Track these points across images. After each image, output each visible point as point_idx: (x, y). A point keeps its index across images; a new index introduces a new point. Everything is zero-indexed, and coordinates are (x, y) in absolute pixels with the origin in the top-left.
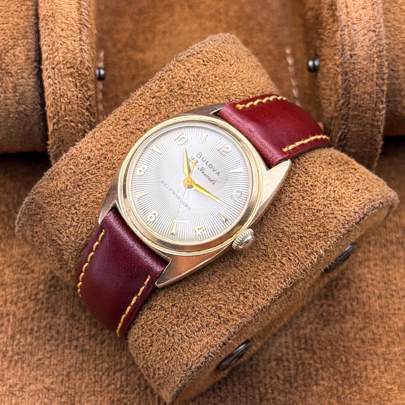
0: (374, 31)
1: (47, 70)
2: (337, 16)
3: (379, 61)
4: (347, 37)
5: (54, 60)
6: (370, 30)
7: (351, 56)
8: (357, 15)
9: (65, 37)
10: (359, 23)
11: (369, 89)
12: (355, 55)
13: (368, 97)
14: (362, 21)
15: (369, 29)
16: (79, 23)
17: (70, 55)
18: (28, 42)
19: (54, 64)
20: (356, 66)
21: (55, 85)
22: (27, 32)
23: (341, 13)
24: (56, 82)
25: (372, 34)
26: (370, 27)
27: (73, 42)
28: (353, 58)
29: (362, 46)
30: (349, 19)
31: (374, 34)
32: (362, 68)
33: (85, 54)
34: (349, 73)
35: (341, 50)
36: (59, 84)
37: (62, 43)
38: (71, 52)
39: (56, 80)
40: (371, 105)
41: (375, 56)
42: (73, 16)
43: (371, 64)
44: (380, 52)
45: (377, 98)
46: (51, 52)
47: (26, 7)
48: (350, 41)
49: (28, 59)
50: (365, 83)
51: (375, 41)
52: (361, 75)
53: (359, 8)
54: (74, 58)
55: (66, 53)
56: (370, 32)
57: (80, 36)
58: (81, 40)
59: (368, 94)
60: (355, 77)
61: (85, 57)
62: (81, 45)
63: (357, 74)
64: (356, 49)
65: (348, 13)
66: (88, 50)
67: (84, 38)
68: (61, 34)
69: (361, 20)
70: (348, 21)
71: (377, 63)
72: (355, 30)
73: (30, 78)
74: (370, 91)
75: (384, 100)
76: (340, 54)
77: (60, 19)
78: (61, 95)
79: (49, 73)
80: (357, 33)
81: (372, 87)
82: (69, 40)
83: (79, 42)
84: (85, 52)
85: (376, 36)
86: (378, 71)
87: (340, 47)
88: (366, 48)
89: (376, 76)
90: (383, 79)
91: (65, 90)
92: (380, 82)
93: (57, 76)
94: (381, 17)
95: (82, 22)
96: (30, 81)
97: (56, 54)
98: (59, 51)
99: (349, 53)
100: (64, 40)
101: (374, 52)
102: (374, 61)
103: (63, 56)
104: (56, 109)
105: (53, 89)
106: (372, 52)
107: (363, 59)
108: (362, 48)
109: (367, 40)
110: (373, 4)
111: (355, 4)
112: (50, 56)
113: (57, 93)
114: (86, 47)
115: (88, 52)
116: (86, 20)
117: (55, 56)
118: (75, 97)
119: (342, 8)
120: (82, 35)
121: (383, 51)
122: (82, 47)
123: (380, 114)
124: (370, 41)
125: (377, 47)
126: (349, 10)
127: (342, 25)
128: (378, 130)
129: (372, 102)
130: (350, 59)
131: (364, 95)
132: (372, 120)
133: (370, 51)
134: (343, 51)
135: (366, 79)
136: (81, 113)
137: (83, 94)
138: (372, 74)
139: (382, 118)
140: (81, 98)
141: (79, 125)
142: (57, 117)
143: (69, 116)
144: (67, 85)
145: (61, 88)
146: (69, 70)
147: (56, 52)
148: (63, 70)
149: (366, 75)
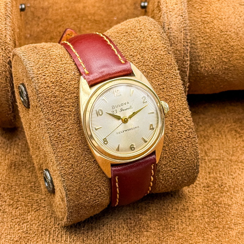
0: (182, 16)
2: (161, 8)
3: (185, 32)
4: (166, 19)
7: (169, 29)
8: (172, 7)
11: (179, 48)
12: (171, 28)
13: (179, 53)
14: (175, 11)
16: (5, 15)
20: (171, 34)
23: (163, 6)
25: (180, 18)
26: (179, 14)
29: (175, 23)
30: (167, 9)
31: (182, 18)
32: (175, 36)
33: (8, 31)
40: (180, 57)
41: (182, 29)
43: (180, 33)
44: (185, 27)
45: (184, 53)
48: (168, 21)
50: (177, 44)
51: (182, 21)
52: (174, 39)
53: (173, 4)
56: (180, 16)
57: (5, 22)
58: (6, 24)
59: (178, 50)
63: (172, 39)
64: (171, 25)
65: (167, 6)
67: (8, 23)
69: (174, 10)
70: (167, 10)
71: (183, 33)
72: (171, 15)
75: (188, 55)
80: (172, 16)
81: (181, 46)
83: (4, 25)
84: (8, 30)
86: (184, 38)
88: (177, 25)
89: (183, 40)
90: (187, 43)
92: (186, 44)
94: (186, 9)
95: (7, 15)
99: (167, 27)
101: (182, 27)
102: (182, 32)
106: (180, 27)
107: (175, 31)
108: (175, 25)
109: (178, 20)
110: (182, 3)
114: (8, 28)
115: (9, 30)
116: (9, 14)
118: (2, 56)
119: (164, 4)
120: (6, 21)
121: (187, 27)
122: (6, 28)
123: (186, 63)
124: (179, 21)
125: (183, 24)
126: (168, 5)
127: (164, 12)
128: (185, 74)
129: (181, 56)
130: (168, 30)
131: (176, 51)
132: (181, 67)
133: (180, 26)
134: (164, 26)
135: (177, 42)
136: (5, 65)
137: (6, 54)
138: (181, 39)
139: (188, 66)
140: (5, 56)
141: (4, 72)
149: (177, 39)
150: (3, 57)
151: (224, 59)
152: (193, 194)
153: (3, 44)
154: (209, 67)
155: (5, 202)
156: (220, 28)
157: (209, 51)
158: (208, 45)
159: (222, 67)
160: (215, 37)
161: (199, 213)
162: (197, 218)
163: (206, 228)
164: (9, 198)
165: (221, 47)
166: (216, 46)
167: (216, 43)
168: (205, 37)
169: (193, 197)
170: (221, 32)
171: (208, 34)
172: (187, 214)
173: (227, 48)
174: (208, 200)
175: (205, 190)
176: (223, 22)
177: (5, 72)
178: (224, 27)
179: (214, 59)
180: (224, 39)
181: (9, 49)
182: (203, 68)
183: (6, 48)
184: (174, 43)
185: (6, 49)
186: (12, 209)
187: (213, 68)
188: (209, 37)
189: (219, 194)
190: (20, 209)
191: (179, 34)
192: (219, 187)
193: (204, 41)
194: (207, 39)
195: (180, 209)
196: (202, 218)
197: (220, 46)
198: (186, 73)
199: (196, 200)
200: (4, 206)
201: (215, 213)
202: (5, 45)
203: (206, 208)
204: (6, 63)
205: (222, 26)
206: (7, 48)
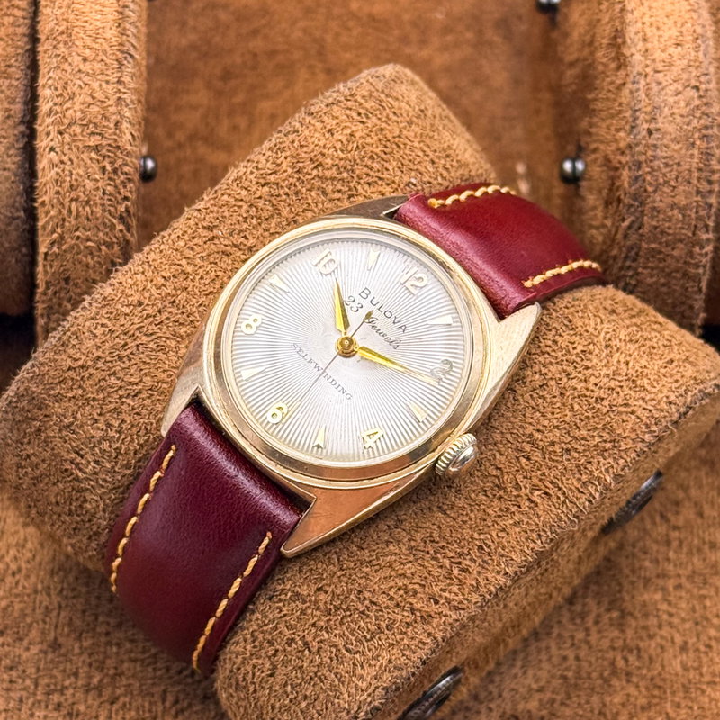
0: (697, 88)
1: (48, 134)
2: (624, 55)
3: (705, 145)
4: (643, 96)
5: (64, 116)
6: (688, 86)
7: (650, 132)
8: (664, 56)
9: (88, 74)
10: (668, 71)
11: (683, 198)
12: (658, 130)
13: (680, 216)
14: (673, 68)
15: (686, 84)
16: (119, 50)
17: (96, 109)
18: (11, 86)
19: (63, 124)
20: (658, 152)
21: (62, 166)
22: (9, 66)
23: (633, 50)
24: (65, 159)
25: (692, 94)
26: (688, 80)
27: (104, 85)
28: (652, 137)
29: (672, 114)
30: (648, 62)
31: (696, 94)
32: (671, 157)
33: (126, 109)
34: (645, 165)
35: (631, 119)
36: (69, 163)
37: (83, 86)
38: (98, 103)
39: (65, 155)
40: (684, 231)
41: (697, 135)
42: (108, 35)
43: (687, 149)
44: (706, 128)
45: (697, 218)
46: (59, 100)
47: (11, 19)
48: (650, 104)
49: (8, 117)
50: (674, 187)
51: (698, 107)
52: (668, 169)
53: (669, 43)
54: (103, 115)
55: (90, 105)
56: (689, 89)
57: (119, 75)
58: (119, 82)
59: (679, 208)
60: (655, 173)
61: (127, 114)
62: (119, 91)
63: (659, 168)
64: (660, 120)
65: (647, 51)
66: (132, 101)
67: (126, 79)
68: (82, 67)
69: (671, 65)
70: (647, 66)
71: (700, 149)
72: (659, 83)
73: (9, 156)
74: (683, 203)
75: (711, 224)
76: (628, 127)
77: (81, 39)
78: (72, 186)
79: (52, 140)
80: (663, 89)
81: (688, 195)
82: (97, 80)
83: (115, 85)
84: (127, 105)
85: (700, 97)
86: (702, 165)
87: (628, 113)
88: (678, 119)
89: (696, 174)
90: (710, 182)
91: (81, 176)
92: (705, 186)
93: (67, 147)
94: (711, 63)
95: (124, 48)
96: (9, 160)
97: (68, 105)
98: (75, 99)
99: (646, 126)
100: (86, 79)
101: (694, 128)
102: (693, 144)
103: (81, 110)
104: (60, 212)
105: (57, 174)
106: (690, 128)
107: (673, 140)
108: (671, 119)
109: (682, 104)
110: (697, 39)
111: (660, 36)
112: (58, 108)
113: (65, 181)
114: (128, 97)
115: (131, 106)
116: (133, 45)
117: (67, 110)
118: (100, 193)
119: (636, 40)
120: (122, 72)
121: (712, 127)
122: (121, 95)
123: (704, 251)
124: (686, 106)
125: (700, 118)
126: (649, 45)
127: (634, 73)
128: (696, 284)
129: (686, 227)
130: (647, 138)
131: (672, 210)
132: (685, 262)
133: (688, 125)
134: (634, 121)
135: (677, 178)
136: (109, 224)
137: (116, 187)
138: (690, 171)
139: (707, 261)
140: (111, 195)
141: (103, 248)
142: (59, 230)
143: (84, 229)
144: (86, 168)
145: (74, 172)
146: (92, 139)
147: (71, 101)
148: (81, 138)
149: (677, 171)
150: (106, 197)
153: (109, 151)
155: (76, 675)
164: (88, 660)
177: (109, 245)
181: (126, 169)
183: (116, 166)
184: (666, 182)
185: (115, 171)
186: (96, 703)
190: (124, 704)
191: (683, 151)
198: (700, 282)
200: (71, 691)
202: (112, 155)
204: (114, 217)
206: (120, 166)
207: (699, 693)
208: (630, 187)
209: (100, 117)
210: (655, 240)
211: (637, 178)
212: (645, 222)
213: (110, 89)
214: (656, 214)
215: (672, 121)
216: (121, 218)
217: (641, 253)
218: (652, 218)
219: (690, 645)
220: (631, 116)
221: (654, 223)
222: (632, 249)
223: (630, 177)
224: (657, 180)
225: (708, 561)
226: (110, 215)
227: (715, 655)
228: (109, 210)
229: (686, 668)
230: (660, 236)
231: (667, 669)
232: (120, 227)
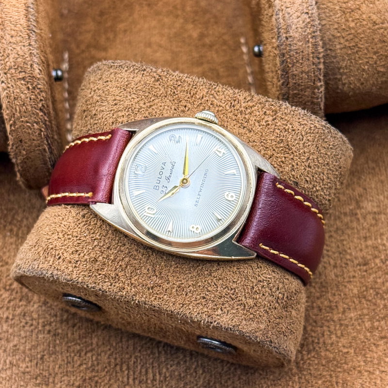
0: (307, 13)
3: (314, 41)
4: (282, 21)
5: (6, 65)
6: (303, 13)
7: (287, 38)
9: (15, 44)
10: (293, 6)
11: (307, 68)
12: (290, 37)
13: (306, 76)
14: (295, 4)
15: (302, 12)
16: (28, 29)
17: (21, 60)
19: (6, 69)
20: (292, 47)
21: (9, 89)
24: (9, 85)
25: (305, 16)
26: (302, 10)
27: (23, 47)
28: (288, 40)
29: (296, 28)
30: (283, 3)
31: (307, 16)
32: (298, 49)
33: (34, 58)
34: (286, 55)
35: (277, 33)
36: (12, 87)
37: (13, 49)
38: (21, 57)
40: (309, 83)
41: (310, 36)
42: (22, 22)
43: (306, 44)
44: (314, 32)
45: (314, 76)
46: (3, 59)
48: (285, 25)
50: (302, 63)
51: (309, 23)
52: (298, 55)
54: (24, 62)
55: (17, 58)
56: (304, 14)
57: (29, 41)
58: (30, 45)
59: (305, 73)
60: (292, 58)
61: (35, 60)
62: (31, 49)
63: (294, 55)
64: (291, 31)
66: (37, 54)
67: (33, 43)
68: (11, 40)
69: (293, 3)
70: (282, 5)
71: (312, 42)
72: (289, 13)
74: (307, 70)
75: (322, 78)
76: (276, 37)
77: (9, 26)
78: (15, 98)
79: (2, 78)
80: (291, 16)
81: (309, 66)
82: (19, 46)
83: (28, 47)
84: (35, 56)
85: (309, 17)
86: (313, 51)
87: (276, 30)
88: (300, 30)
89: (311, 56)
90: (319, 58)
91: (18, 93)
92: (316, 61)
93: (9, 80)
95: (30, 28)
97: (7, 60)
98: (10, 56)
99: (284, 35)
100: (14, 46)
101: (308, 33)
102: (308, 41)
103: (13, 61)
104: (12, 111)
105: (7, 93)
106: (306, 33)
107: (298, 41)
108: (296, 30)
109: (301, 22)
112: (2, 62)
113: (11, 96)
114: (35, 52)
115: (38, 56)
116: (34, 26)
117: (7, 62)
118: (29, 99)
120: (31, 40)
121: (317, 31)
122: (31, 51)
123: (319, 91)
124: (303, 23)
125: (311, 28)
127: (277, 10)
129: (310, 81)
130: (286, 41)
131: (302, 74)
132: (312, 97)
133: (305, 32)
134: (279, 33)
135: (302, 59)
136: (35, 113)
137: (36, 95)
138: (308, 54)
139: (322, 95)
140: (34, 99)
141: (35, 124)
142: (13, 119)
143: (24, 117)
144: (20, 88)
145: (15, 91)
146: (21, 74)
147: (8, 58)
148: (15, 75)
149: (302, 55)
150: (32, 101)
151: (379, 69)
152: (342, 280)
153: (30, 79)
154: (356, 82)
156: (372, 17)
157: (355, 59)
158: (353, 49)
159: (377, 81)
160: (364, 34)
161: (355, 314)
162: (351, 323)
163: (367, 339)
165: (375, 50)
166: (367, 49)
167: (366, 45)
168: (349, 36)
169: (342, 285)
170: (373, 26)
171: (353, 31)
172: (335, 317)
173: (384, 51)
174: (366, 288)
175: (360, 270)
176: (376, 6)
177: (37, 123)
178: (379, 15)
179: (364, 70)
180: (379, 37)
181: (39, 86)
182: (346, 86)
183: (34, 86)
184: (297, 61)
185: (34, 88)
187: (362, 84)
188: (354, 36)
189: (383, 277)
191: (304, 44)
192: (382, 264)
193: (347, 44)
194: (352, 39)
195: (324, 308)
196: (360, 321)
197: (373, 49)
199: (347, 290)
201: (380, 311)
202: (32, 81)
203: (365, 302)
204: (37, 109)
205: (374, 14)
206: (36, 85)
207: (343, 287)
208: (281, 66)
209: (23, 63)
210: (296, 89)
211: (283, 61)
212: (290, 82)
213: (26, 49)
214: (294, 77)
215: (297, 31)
216: (41, 109)
217: (290, 96)
218: (293, 79)
219: (338, 264)
220: (277, 31)
221: (294, 81)
222: (285, 95)
223: (280, 61)
224: (293, 61)
225: (343, 222)
226: (35, 109)
227: (350, 268)
228: (34, 107)
229: (337, 276)
230: (297, 87)
231: (327, 278)
232: (41, 114)
